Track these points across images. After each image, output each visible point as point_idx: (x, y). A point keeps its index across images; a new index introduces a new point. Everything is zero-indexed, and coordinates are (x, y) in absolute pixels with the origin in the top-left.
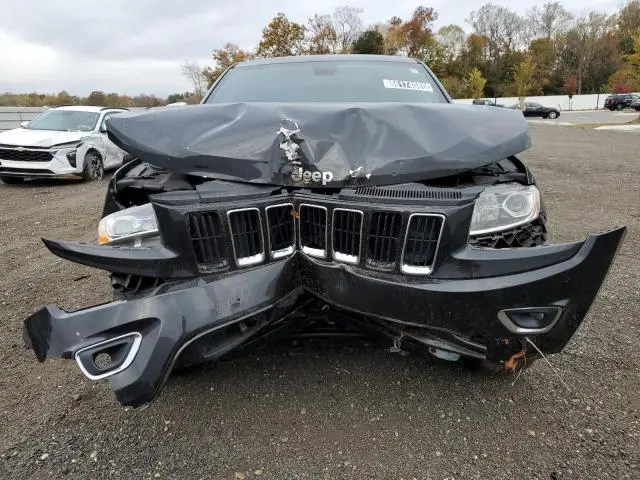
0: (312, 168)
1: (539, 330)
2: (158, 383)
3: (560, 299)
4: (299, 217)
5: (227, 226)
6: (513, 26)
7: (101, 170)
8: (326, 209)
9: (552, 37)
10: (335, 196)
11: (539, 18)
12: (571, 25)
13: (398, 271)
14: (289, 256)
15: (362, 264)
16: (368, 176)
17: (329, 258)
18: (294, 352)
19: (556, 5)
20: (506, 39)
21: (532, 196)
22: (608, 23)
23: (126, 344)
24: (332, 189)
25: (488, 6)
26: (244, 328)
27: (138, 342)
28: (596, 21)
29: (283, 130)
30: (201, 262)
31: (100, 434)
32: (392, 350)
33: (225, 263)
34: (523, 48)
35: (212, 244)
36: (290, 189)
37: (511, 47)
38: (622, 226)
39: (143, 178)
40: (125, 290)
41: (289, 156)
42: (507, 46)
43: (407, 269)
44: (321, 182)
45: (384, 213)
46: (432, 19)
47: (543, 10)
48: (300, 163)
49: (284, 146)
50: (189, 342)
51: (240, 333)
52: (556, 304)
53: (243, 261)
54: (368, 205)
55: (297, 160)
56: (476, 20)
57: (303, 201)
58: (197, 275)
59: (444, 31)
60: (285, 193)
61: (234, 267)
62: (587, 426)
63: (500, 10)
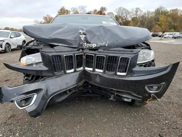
0: (90, 43)
1: (156, 92)
2: (42, 110)
3: (162, 82)
4: (85, 58)
5: (64, 60)
6: (127, 13)
7: (10, 49)
8: (94, 55)
9: (137, 17)
10: (96, 51)
11: (134, 11)
12: (142, 14)
13: (116, 74)
14: (82, 70)
15: (104, 72)
16: (107, 45)
17: (94, 71)
18: (77, 101)
19: (138, 8)
20: (126, 17)
21: (152, 53)
22: (152, 14)
23: (31, 97)
24: (96, 49)
25: (121, 7)
26: (68, 92)
27: (35, 96)
28: (149, 13)
29: (81, 31)
30: (55, 71)
31: (19, 128)
32: (111, 99)
33: (63, 71)
34: (130, 19)
35: (59, 65)
36: (83, 49)
37: (127, 19)
38: (179, 61)
39: (34, 46)
40: (30, 80)
41: (82, 39)
42: (126, 19)
43: (119, 73)
44: (92, 47)
45: (112, 57)
46: (105, 10)
47: (135, 9)
48: (85, 41)
49: (81, 36)
50: (52, 96)
51: (67, 94)
52: (161, 84)
53: (68, 71)
54: (107, 54)
55: (85, 40)
56: (117, 11)
57: (87, 53)
58: (54, 75)
59: (109, 14)
60: (81, 50)
61: (65, 73)
62: (166, 120)
63: (124, 9)
